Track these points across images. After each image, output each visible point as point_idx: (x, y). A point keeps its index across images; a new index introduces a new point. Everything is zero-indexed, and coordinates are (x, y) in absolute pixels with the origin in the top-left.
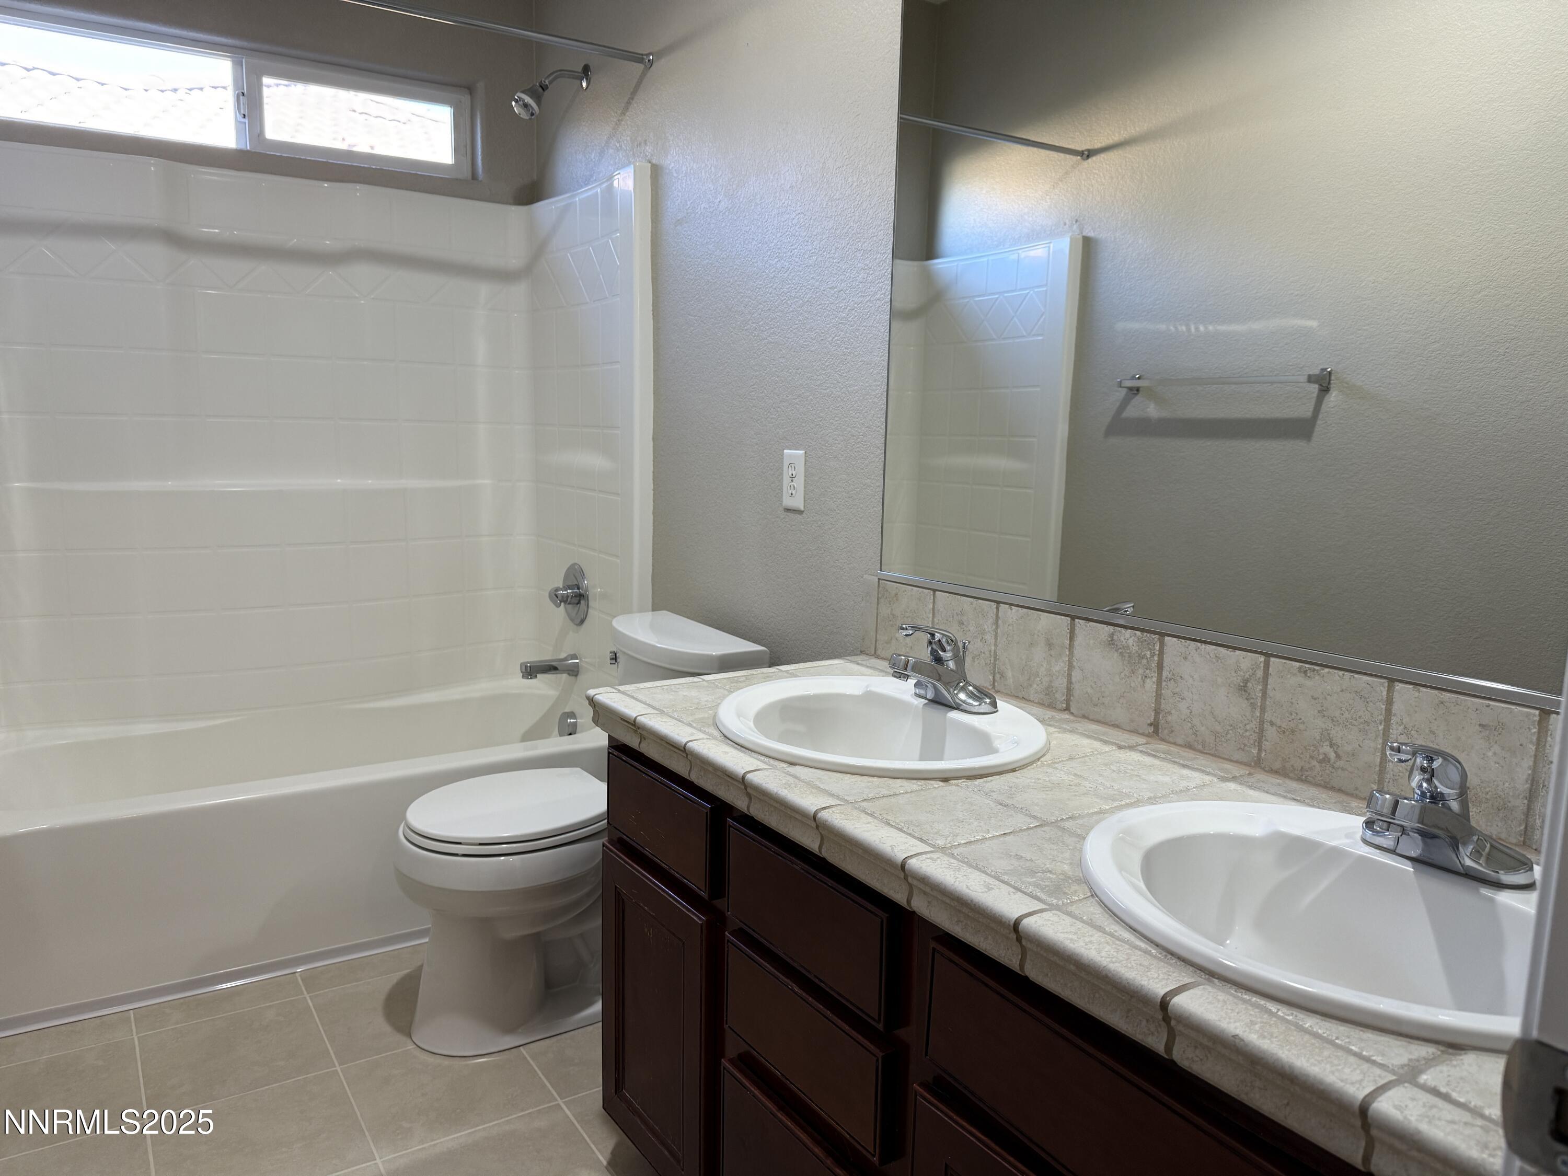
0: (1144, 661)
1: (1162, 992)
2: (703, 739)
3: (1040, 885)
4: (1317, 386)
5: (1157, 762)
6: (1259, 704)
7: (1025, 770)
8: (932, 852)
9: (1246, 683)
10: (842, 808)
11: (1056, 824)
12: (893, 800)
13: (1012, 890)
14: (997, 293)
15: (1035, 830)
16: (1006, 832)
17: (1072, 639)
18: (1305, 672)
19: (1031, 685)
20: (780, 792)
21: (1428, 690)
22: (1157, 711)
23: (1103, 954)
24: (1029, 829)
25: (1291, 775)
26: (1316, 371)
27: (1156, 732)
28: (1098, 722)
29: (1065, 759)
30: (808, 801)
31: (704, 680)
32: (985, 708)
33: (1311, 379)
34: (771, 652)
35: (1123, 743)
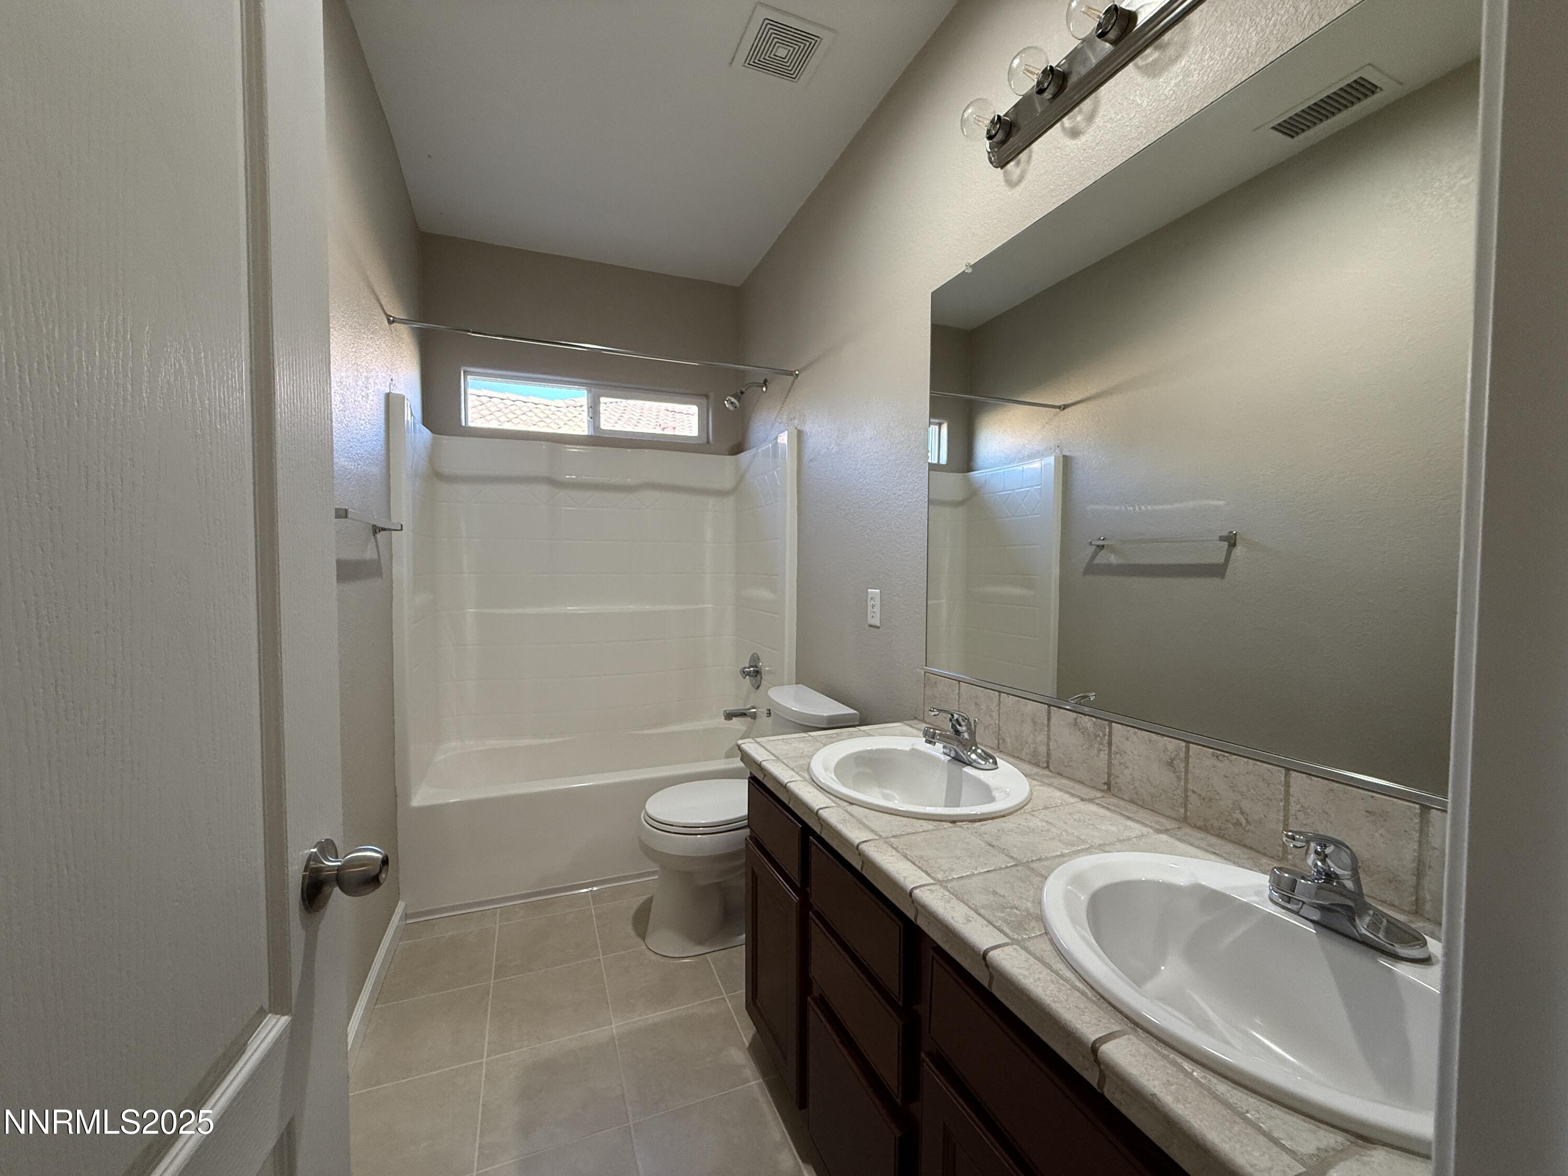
0: (1099, 739)
1: (1093, 1038)
2: (798, 781)
3: (1007, 919)
4: (1226, 543)
5: (1108, 813)
6: (1183, 777)
7: (1011, 816)
8: (932, 884)
9: (1172, 761)
10: (877, 842)
11: (1027, 864)
12: (913, 837)
13: (986, 923)
14: (1010, 490)
15: (1011, 869)
16: (990, 869)
17: (1049, 720)
18: (1217, 757)
19: (1023, 749)
20: (838, 826)
21: (1319, 779)
22: (1109, 775)
23: (1048, 992)
24: (1007, 867)
25: (1211, 832)
26: (1225, 533)
27: (1109, 789)
28: (1068, 778)
29: (1041, 808)
30: (855, 835)
31: (810, 736)
32: (988, 766)
33: (1222, 539)
34: (861, 715)
35: (1085, 797)
